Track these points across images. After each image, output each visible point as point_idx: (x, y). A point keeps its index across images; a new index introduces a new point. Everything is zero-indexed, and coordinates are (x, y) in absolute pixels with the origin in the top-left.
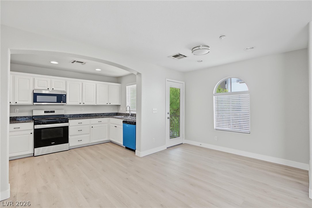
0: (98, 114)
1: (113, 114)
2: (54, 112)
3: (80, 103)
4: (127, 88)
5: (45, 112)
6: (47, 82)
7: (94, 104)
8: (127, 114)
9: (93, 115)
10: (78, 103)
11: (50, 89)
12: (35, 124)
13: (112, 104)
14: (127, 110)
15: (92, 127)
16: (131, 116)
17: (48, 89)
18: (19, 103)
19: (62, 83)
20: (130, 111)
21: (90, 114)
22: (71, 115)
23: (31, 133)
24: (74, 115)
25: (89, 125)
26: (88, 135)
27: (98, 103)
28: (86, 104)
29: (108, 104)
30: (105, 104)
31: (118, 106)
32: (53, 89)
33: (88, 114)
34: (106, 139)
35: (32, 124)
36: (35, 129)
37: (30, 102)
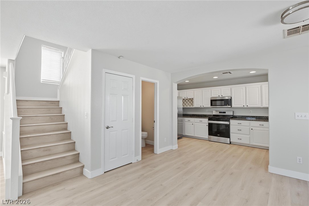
2: (225, 113)
3: (244, 106)
5: (220, 112)
6: (218, 91)
10: (242, 106)
12: (209, 120)
15: (252, 129)
17: (219, 96)
18: (204, 106)
19: (228, 90)
24: (242, 116)
25: (248, 126)
26: (248, 136)
28: (249, 106)
32: (222, 96)
35: (207, 119)
36: (209, 123)
37: (209, 105)
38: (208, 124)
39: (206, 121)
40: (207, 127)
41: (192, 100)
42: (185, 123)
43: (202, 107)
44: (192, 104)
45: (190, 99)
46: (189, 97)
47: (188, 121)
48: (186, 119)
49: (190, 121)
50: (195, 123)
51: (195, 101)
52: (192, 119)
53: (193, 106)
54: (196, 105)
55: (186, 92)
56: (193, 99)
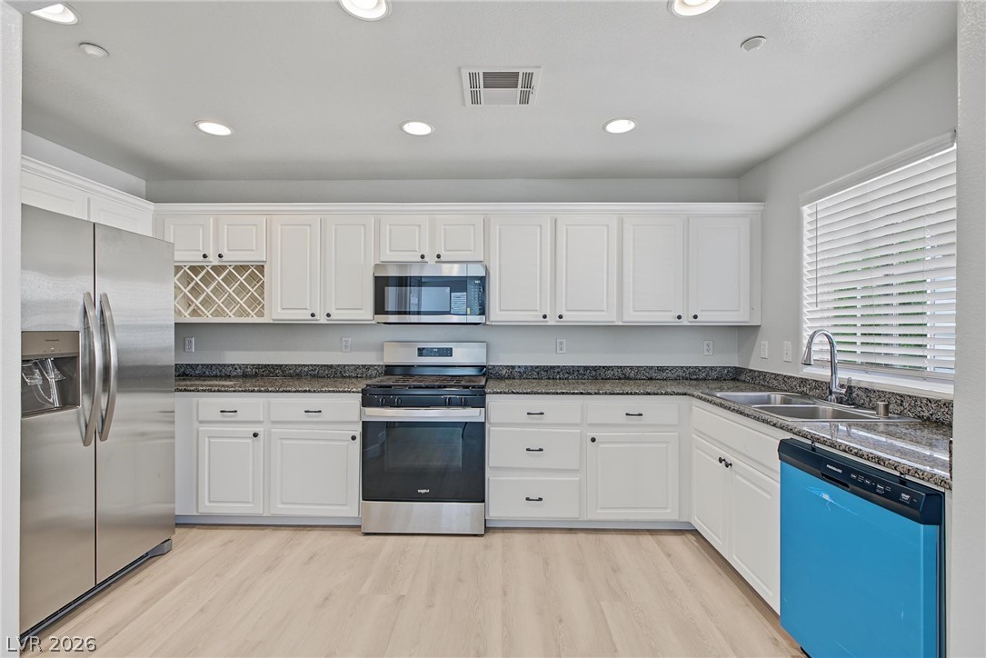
0: (631, 368)
1: (714, 374)
2: (448, 352)
4: (806, 219)
6: (420, 231)
7: (609, 317)
8: (803, 381)
9: (610, 373)
10: (533, 317)
11: (431, 259)
13: (705, 318)
14: (814, 357)
15: (593, 440)
16: (840, 401)
17: (423, 257)
18: (338, 316)
19: (472, 228)
20: (833, 366)
21: (595, 368)
22: (513, 367)
23: (354, 438)
25: (577, 425)
26: (574, 479)
27: (633, 316)
28: (571, 317)
29: (684, 322)
30: (667, 318)
31: (745, 333)
32: (439, 256)
33: (586, 368)
34: (668, 514)
35: (357, 399)
36: (364, 423)
37: (364, 310)
38: (358, 431)
39: (345, 410)
40: (356, 447)
41: (254, 272)
42: (203, 428)
43: (323, 320)
44: (255, 302)
45: (241, 268)
46: (232, 257)
47: (219, 417)
48: (209, 404)
49: (239, 417)
50: (277, 430)
51: (272, 278)
52: (252, 405)
53: (260, 314)
54: (277, 310)
55: (216, 223)
56: (261, 268)
